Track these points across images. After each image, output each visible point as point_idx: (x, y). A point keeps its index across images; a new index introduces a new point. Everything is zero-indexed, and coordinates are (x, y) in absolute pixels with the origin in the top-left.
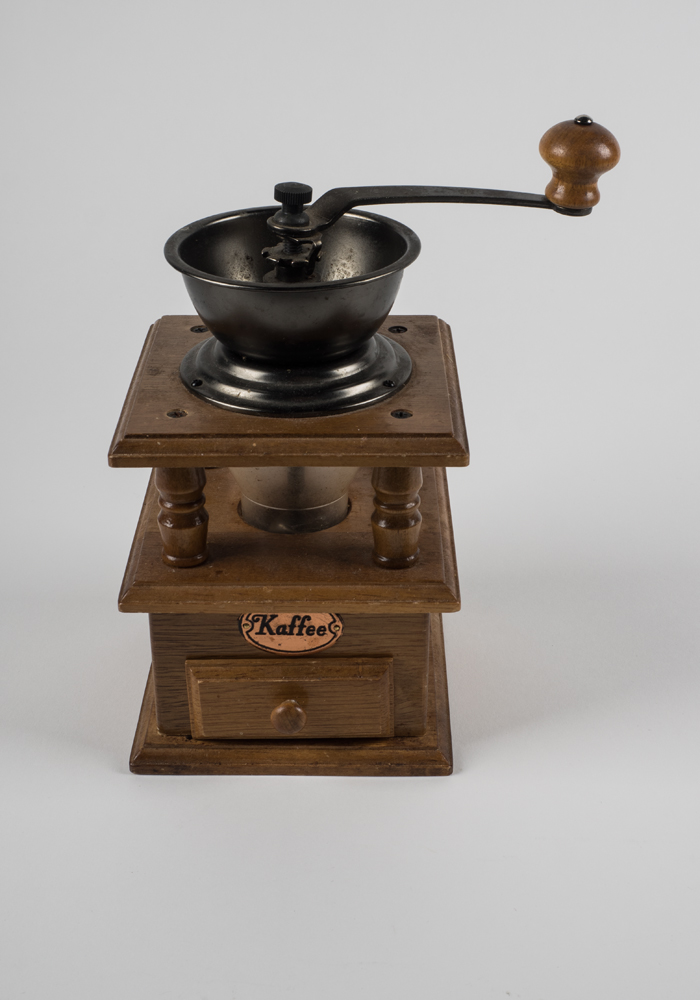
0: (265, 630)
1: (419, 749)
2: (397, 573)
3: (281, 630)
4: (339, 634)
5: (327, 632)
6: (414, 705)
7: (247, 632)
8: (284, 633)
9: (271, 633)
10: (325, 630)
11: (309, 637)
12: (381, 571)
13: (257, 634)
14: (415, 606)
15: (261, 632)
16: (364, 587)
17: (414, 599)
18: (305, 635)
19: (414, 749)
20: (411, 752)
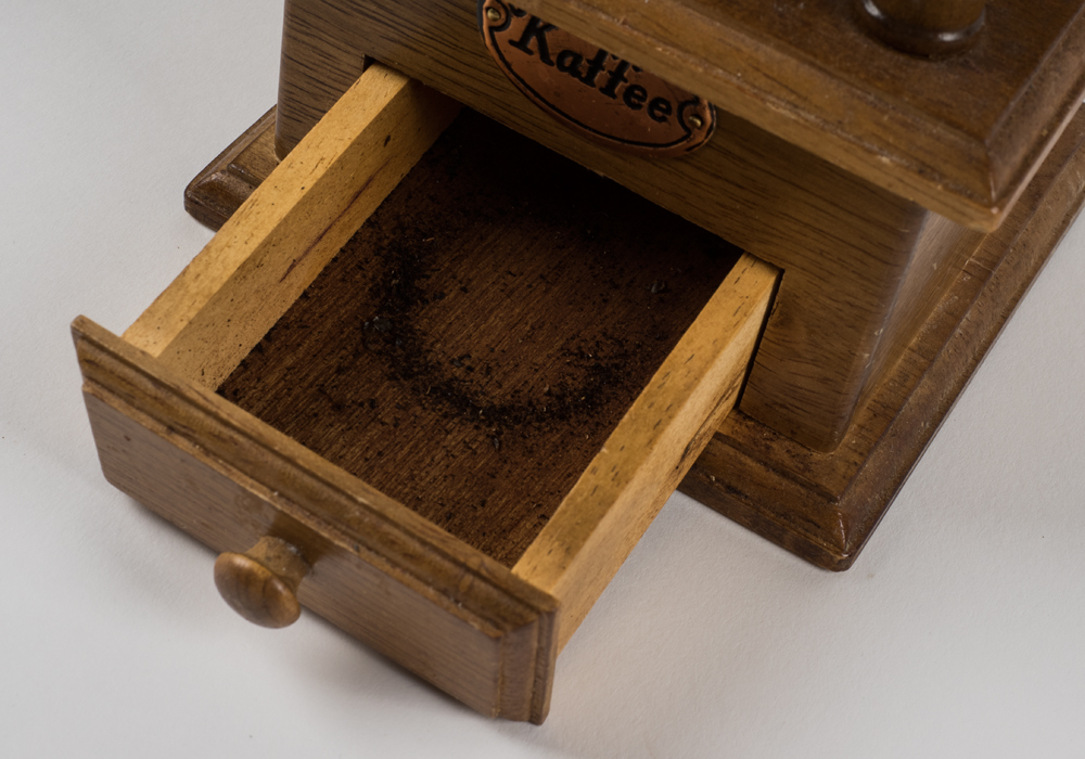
0: (533, 42)
1: (794, 479)
2: (887, 58)
3: (568, 61)
4: (700, 137)
5: (673, 118)
6: (825, 380)
7: (492, 29)
8: (573, 70)
9: (545, 56)
10: (668, 111)
11: (625, 107)
12: (852, 34)
13: (512, 42)
14: (880, 167)
15: (521, 44)
16: (778, 55)
17: (888, 148)
18: (620, 99)
19: (784, 474)
20: (775, 478)
